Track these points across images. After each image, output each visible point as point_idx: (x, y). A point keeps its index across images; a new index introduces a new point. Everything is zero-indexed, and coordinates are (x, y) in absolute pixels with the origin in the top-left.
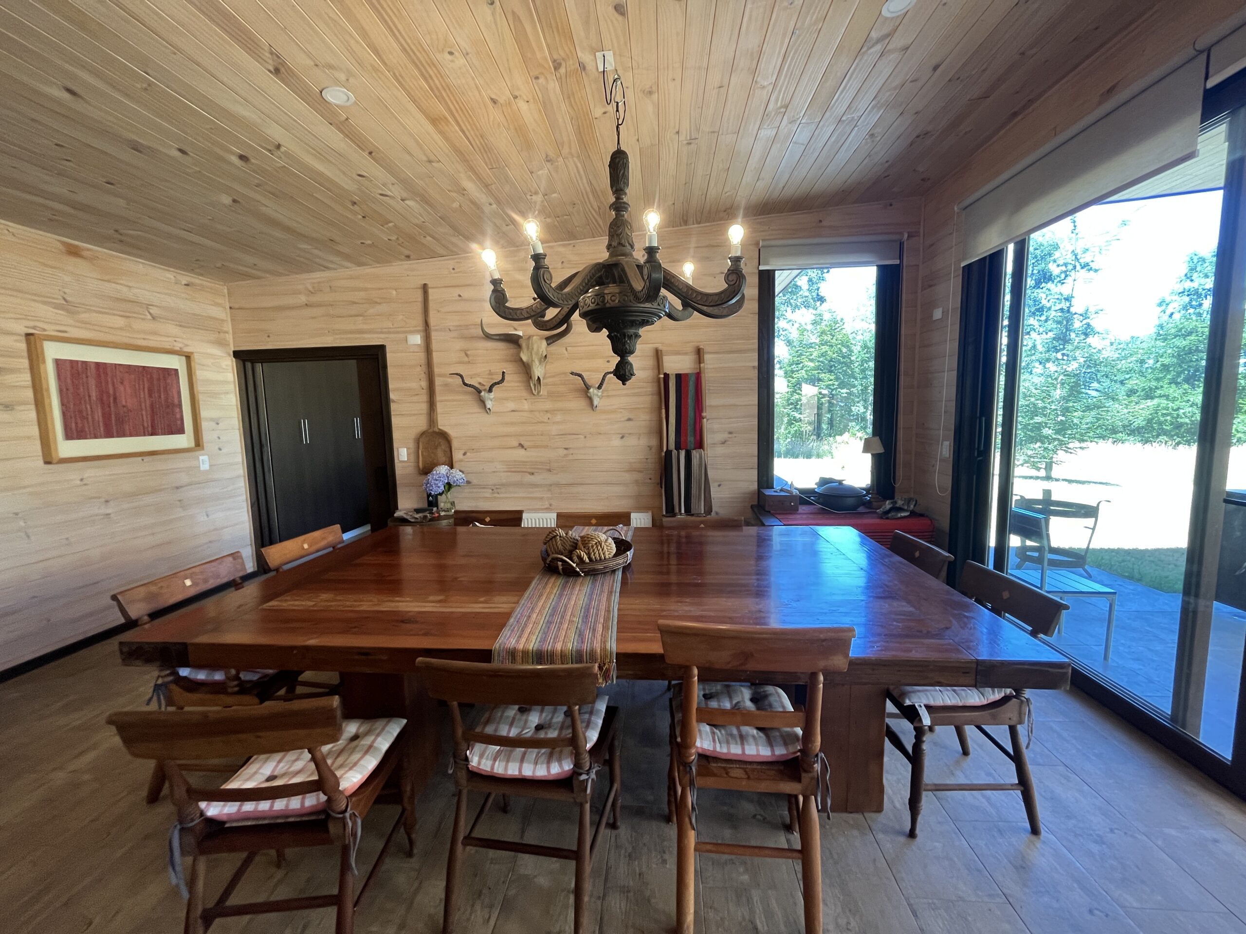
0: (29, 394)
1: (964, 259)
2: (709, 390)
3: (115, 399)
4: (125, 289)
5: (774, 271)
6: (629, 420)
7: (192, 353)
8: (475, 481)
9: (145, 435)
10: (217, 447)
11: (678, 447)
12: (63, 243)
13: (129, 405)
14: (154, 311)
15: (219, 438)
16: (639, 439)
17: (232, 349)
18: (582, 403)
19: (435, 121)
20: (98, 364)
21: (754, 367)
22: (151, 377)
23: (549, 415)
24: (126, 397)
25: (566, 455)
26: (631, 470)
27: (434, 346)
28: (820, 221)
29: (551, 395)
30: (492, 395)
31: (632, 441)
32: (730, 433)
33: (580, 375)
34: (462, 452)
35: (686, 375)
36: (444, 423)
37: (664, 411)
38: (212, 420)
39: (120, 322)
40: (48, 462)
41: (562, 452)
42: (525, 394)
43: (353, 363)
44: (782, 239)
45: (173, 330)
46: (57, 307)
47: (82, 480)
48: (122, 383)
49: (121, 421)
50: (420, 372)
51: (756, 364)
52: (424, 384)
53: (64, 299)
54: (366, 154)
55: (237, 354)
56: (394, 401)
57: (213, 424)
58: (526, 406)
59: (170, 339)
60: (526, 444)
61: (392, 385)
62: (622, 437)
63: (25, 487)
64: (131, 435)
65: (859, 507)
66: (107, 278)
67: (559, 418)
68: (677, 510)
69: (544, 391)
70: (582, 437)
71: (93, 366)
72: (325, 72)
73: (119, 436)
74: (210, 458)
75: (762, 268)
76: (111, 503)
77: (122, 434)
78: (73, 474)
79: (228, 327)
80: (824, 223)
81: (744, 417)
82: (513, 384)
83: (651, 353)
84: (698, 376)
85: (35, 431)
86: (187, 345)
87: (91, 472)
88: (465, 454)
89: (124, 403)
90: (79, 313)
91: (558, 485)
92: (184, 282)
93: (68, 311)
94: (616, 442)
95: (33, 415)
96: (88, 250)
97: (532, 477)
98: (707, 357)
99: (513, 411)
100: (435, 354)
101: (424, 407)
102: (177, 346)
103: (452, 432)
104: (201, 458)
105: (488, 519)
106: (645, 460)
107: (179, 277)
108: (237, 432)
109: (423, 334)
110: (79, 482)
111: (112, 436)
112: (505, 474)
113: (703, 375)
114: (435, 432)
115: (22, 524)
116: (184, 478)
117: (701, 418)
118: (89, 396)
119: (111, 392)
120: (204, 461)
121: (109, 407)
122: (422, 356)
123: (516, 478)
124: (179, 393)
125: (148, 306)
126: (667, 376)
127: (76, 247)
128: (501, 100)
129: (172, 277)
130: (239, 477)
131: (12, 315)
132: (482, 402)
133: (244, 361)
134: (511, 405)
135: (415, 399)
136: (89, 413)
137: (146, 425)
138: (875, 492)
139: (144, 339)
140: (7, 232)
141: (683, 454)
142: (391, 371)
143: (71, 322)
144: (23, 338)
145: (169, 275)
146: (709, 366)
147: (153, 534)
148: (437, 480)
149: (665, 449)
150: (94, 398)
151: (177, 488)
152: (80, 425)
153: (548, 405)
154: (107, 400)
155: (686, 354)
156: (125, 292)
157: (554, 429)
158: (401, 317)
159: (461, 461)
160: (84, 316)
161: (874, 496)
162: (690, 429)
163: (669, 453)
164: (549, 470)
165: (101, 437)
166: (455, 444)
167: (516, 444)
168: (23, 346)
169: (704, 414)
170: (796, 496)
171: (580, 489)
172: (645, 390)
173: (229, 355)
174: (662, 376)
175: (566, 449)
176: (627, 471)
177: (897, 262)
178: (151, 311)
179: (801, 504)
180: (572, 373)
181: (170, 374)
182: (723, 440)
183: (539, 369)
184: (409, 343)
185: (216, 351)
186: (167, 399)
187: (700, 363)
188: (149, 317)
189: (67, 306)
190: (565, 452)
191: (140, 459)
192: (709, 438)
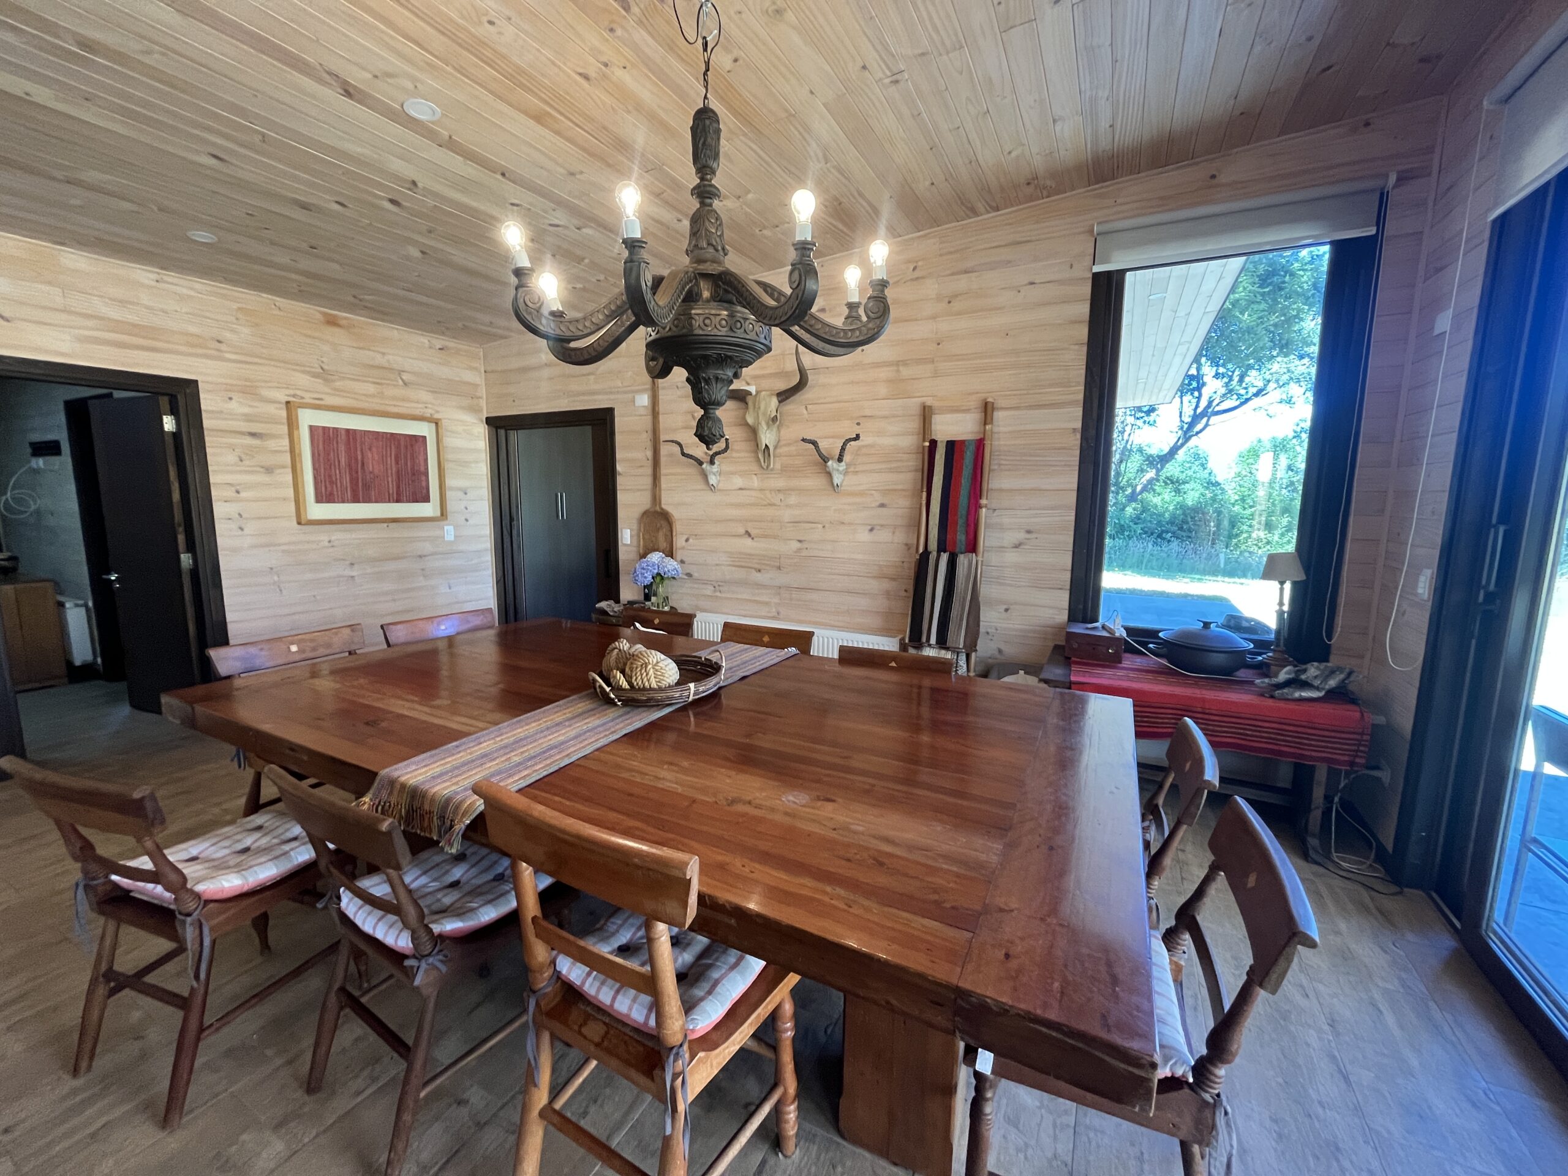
0: (287, 459)
1: (1496, 205)
2: (1000, 465)
3: (363, 464)
4: (379, 356)
5: (1122, 273)
6: (882, 505)
7: (440, 419)
8: (696, 575)
9: (389, 502)
10: (463, 518)
11: (941, 549)
12: (321, 312)
13: (376, 472)
14: (405, 377)
15: (466, 508)
16: (894, 533)
17: (485, 415)
18: (818, 481)
19: (539, 118)
20: (348, 431)
21: (1074, 430)
22: (399, 444)
23: (781, 496)
24: (373, 462)
25: (799, 550)
26: (881, 577)
27: (662, 408)
28: (1213, 177)
29: (785, 469)
30: (715, 468)
31: (884, 536)
32: (1029, 532)
33: (814, 443)
34: (685, 537)
35: (963, 442)
36: (668, 502)
37: (924, 494)
38: (460, 489)
39: (371, 389)
40: (299, 523)
41: (795, 545)
42: (754, 467)
43: (588, 429)
44: (1139, 215)
45: (424, 396)
46: (315, 375)
47: (330, 542)
48: (370, 449)
49: (367, 487)
50: (646, 438)
51: (1078, 425)
52: (649, 454)
53: (322, 368)
54: (500, 177)
55: (489, 421)
56: (620, 474)
57: (460, 494)
58: (755, 482)
59: (420, 406)
60: (753, 532)
61: (619, 455)
62: (871, 530)
63: (279, 545)
64: (376, 502)
65: (1237, 669)
66: (361, 345)
67: (793, 499)
68: (924, 639)
69: (776, 464)
70: (820, 526)
71: (343, 433)
72: (387, 82)
73: (364, 502)
74: (456, 527)
75: (1097, 269)
76: (356, 566)
77: (367, 500)
78: (322, 536)
79: (482, 392)
80: (1222, 179)
81: (1052, 508)
82: (742, 454)
83: (916, 410)
84: (980, 444)
85: (290, 492)
86: (437, 412)
87: (339, 535)
88: (687, 540)
89: (371, 469)
90: (333, 381)
91: (788, 588)
92: (439, 346)
93: (326, 380)
94: (864, 536)
95: (289, 478)
96: (346, 318)
97: (758, 575)
98: (998, 415)
99: (741, 489)
100: (661, 418)
101: (648, 481)
102: (428, 413)
103: (675, 513)
104: (446, 528)
105: (657, 621)
106: (901, 564)
107: (434, 341)
108: (487, 502)
109: (650, 392)
110: (327, 544)
111: (359, 502)
112: (730, 568)
113: (987, 443)
114: (656, 512)
115: (276, 578)
116: (428, 547)
117: (978, 507)
118: (339, 462)
119: (359, 457)
120: (449, 532)
121: (357, 472)
122: (648, 419)
123: (740, 574)
124: (426, 460)
125: (400, 372)
126: (934, 443)
127: (335, 316)
128: (592, 74)
129: (426, 341)
130: (486, 550)
131: (276, 384)
132: (705, 476)
133: (497, 428)
134: (738, 482)
135: (641, 471)
136: (338, 477)
137: (391, 492)
138: (1282, 648)
139: (395, 406)
140: (273, 306)
141: (945, 557)
142: (619, 439)
143: (327, 390)
144: (284, 406)
145: (422, 339)
146: (1002, 429)
147: (394, 600)
148: (643, 569)
149: (921, 551)
150: (343, 461)
151: (420, 557)
152: (329, 489)
153: (780, 483)
154: (355, 467)
155: (967, 411)
156: (379, 360)
157: (787, 515)
158: (630, 373)
159: (683, 548)
160: (338, 384)
161: (1277, 656)
162: (961, 521)
163: (926, 553)
164: (779, 568)
165: (348, 502)
166: (678, 527)
167: (742, 531)
168: (284, 413)
169: (983, 501)
170: (1119, 640)
171: (814, 596)
172: (905, 464)
173: (482, 421)
174: (927, 444)
175: (800, 541)
176: (874, 577)
177: (1372, 231)
178: (404, 377)
179: (1126, 651)
180: (804, 440)
181: (418, 441)
182: (1017, 543)
183: (768, 435)
184: (637, 404)
185: (469, 418)
186: (413, 468)
187: (985, 424)
188: (401, 382)
189: (324, 375)
190: (798, 545)
191: (385, 525)
192: (986, 538)
